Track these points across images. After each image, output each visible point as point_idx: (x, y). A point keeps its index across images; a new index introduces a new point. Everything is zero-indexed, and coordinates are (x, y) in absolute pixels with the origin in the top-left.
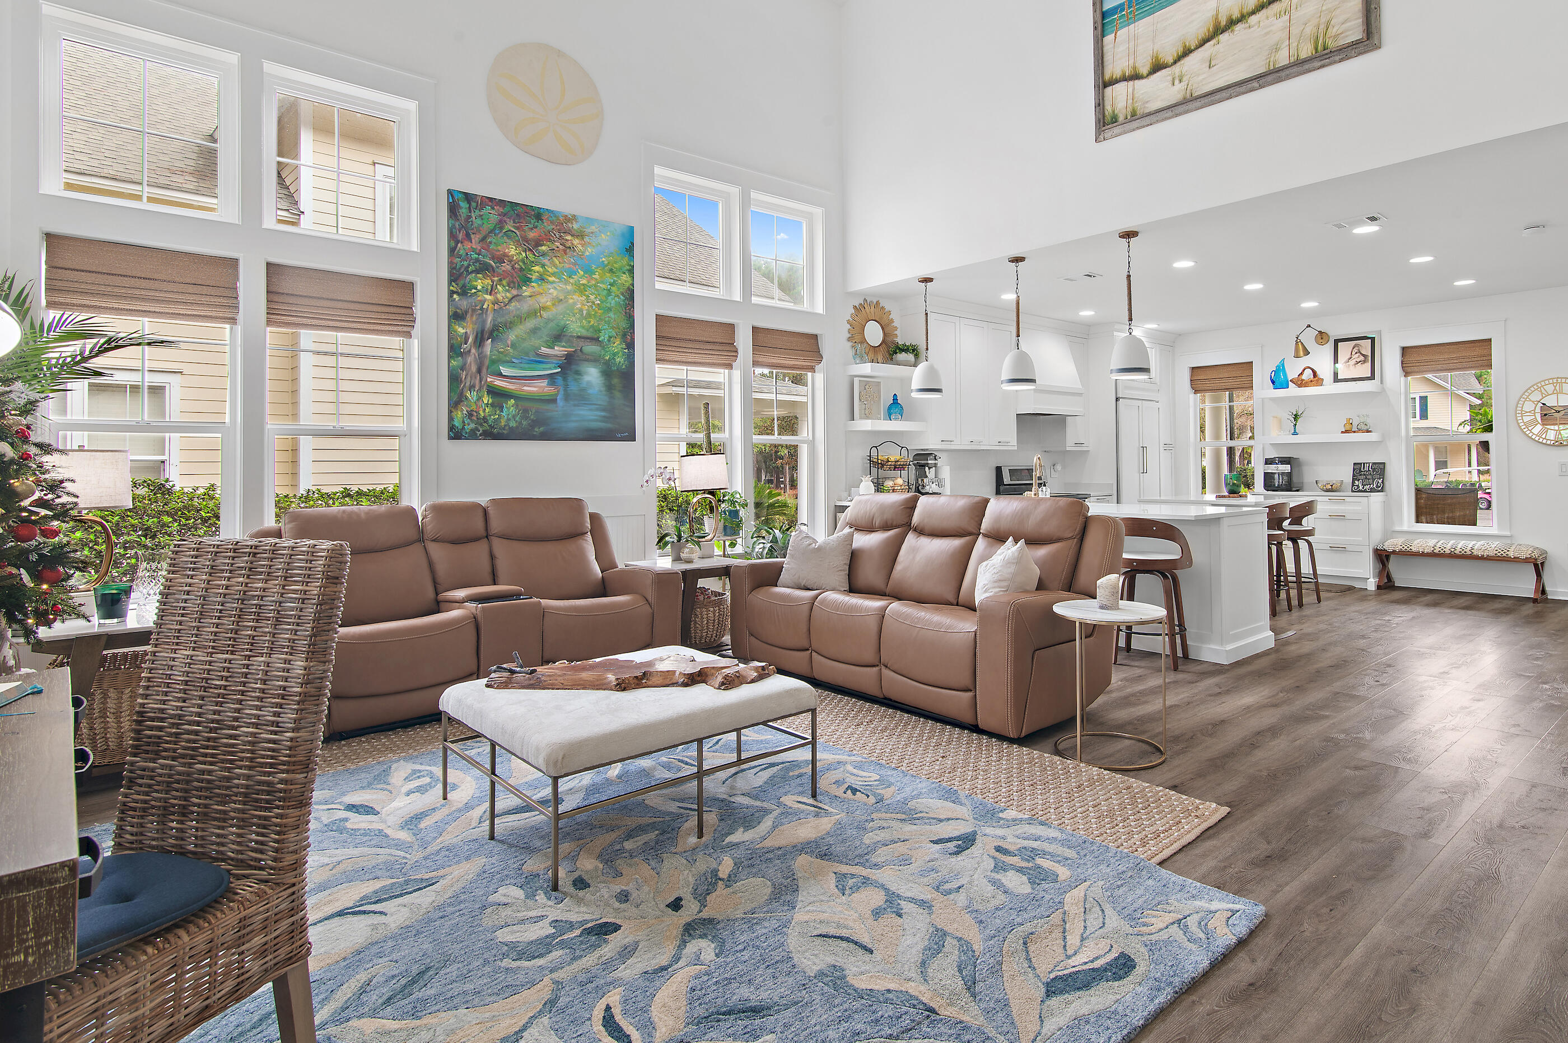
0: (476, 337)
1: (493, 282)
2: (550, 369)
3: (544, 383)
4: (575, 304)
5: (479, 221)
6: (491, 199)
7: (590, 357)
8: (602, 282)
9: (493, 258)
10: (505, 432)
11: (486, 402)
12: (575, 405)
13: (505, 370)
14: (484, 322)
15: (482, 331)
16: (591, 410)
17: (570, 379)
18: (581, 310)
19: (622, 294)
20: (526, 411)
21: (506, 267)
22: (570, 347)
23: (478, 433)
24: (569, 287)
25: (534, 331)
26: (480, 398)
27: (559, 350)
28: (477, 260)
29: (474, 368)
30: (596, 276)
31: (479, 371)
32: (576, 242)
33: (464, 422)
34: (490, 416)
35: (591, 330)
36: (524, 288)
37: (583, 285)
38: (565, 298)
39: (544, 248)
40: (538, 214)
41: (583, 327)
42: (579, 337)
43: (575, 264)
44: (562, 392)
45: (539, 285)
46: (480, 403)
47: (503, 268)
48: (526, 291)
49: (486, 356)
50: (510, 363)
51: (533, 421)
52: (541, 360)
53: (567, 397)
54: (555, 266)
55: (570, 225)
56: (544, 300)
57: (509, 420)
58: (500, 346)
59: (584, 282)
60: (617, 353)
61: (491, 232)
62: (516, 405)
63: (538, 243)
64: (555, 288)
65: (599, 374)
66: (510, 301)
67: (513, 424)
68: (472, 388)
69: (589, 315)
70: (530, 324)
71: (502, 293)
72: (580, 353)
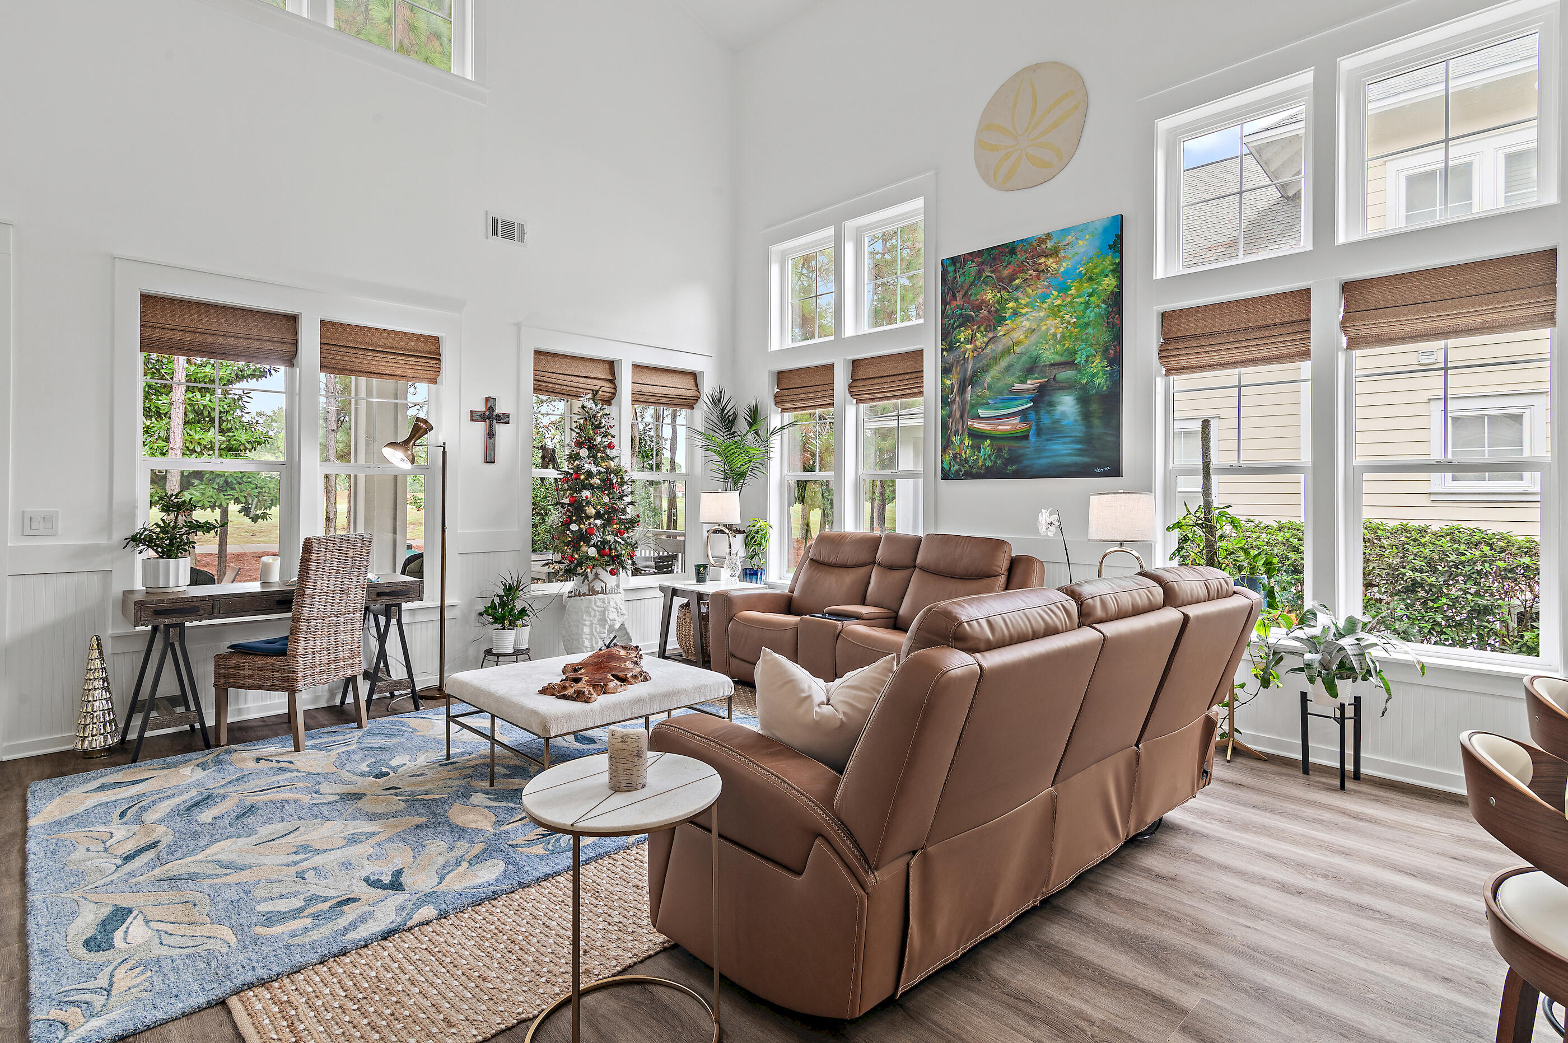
0: (960, 386)
1: (972, 331)
2: (1023, 404)
3: (1016, 420)
4: (1048, 329)
5: (962, 279)
6: (971, 254)
7: (1064, 384)
8: (1080, 296)
9: (972, 309)
10: (982, 471)
11: (967, 444)
12: (1048, 440)
13: (983, 413)
14: (966, 370)
15: (964, 379)
16: (1065, 443)
17: (1042, 412)
18: (1055, 335)
19: (1104, 302)
20: (1000, 450)
21: (984, 312)
22: (1043, 377)
23: (961, 473)
24: (1042, 314)
25: (1008, 369)
26: (962, 442)
27: (1032, 383)
28: (961, 315)
29: (958, 415)
30: (1073, 292)
31: (962, 417)
32: (1050, 261)
33: (950, 464)
34: (970, 457)
35: (1066, 353)
36: (999, 328)
37: (1057, 306)
38: (1038, 326)
39: (1017, 281)
40: (1010, 249)
41: (1057, 353)
42: (1052, 365)
43: (1048, 287)
44: (1034, 427)
45: (1013, 321)
46: (962, 446)
47: (981, 315)
48: (1001, 331)
49: (967, 401)
50: (986, 405)
51: (1006, 459)
52: (1015, 395)
53: (1039, 433)
54: (1028, 296)
55: (1044, 246)
56: (1018, 335)
57: (985, 459)
58: (979, 390)
59: (1059, 302)
60: (1097, 373)
61: (972, 284)
62: (991, 445)
63: (1012, 278)
64: (1028, 319)
65: (1074, 402)
66: (987, 344)
67: (989, 463)
68: (956, 432)
69: (1063, 337)
70: (1004, 363)
71: (980, 339)
72: (1053, 383)
